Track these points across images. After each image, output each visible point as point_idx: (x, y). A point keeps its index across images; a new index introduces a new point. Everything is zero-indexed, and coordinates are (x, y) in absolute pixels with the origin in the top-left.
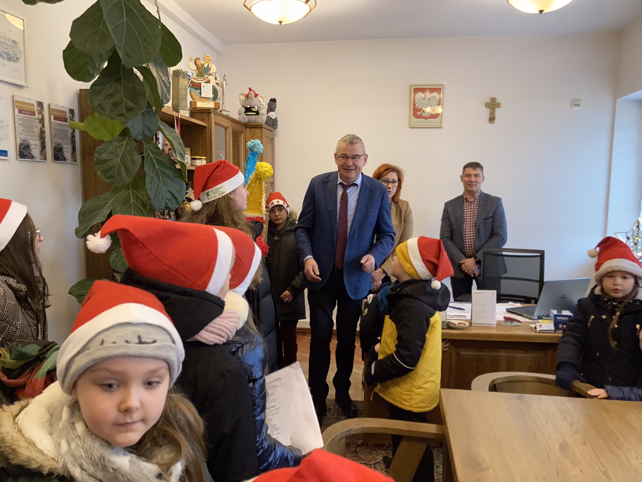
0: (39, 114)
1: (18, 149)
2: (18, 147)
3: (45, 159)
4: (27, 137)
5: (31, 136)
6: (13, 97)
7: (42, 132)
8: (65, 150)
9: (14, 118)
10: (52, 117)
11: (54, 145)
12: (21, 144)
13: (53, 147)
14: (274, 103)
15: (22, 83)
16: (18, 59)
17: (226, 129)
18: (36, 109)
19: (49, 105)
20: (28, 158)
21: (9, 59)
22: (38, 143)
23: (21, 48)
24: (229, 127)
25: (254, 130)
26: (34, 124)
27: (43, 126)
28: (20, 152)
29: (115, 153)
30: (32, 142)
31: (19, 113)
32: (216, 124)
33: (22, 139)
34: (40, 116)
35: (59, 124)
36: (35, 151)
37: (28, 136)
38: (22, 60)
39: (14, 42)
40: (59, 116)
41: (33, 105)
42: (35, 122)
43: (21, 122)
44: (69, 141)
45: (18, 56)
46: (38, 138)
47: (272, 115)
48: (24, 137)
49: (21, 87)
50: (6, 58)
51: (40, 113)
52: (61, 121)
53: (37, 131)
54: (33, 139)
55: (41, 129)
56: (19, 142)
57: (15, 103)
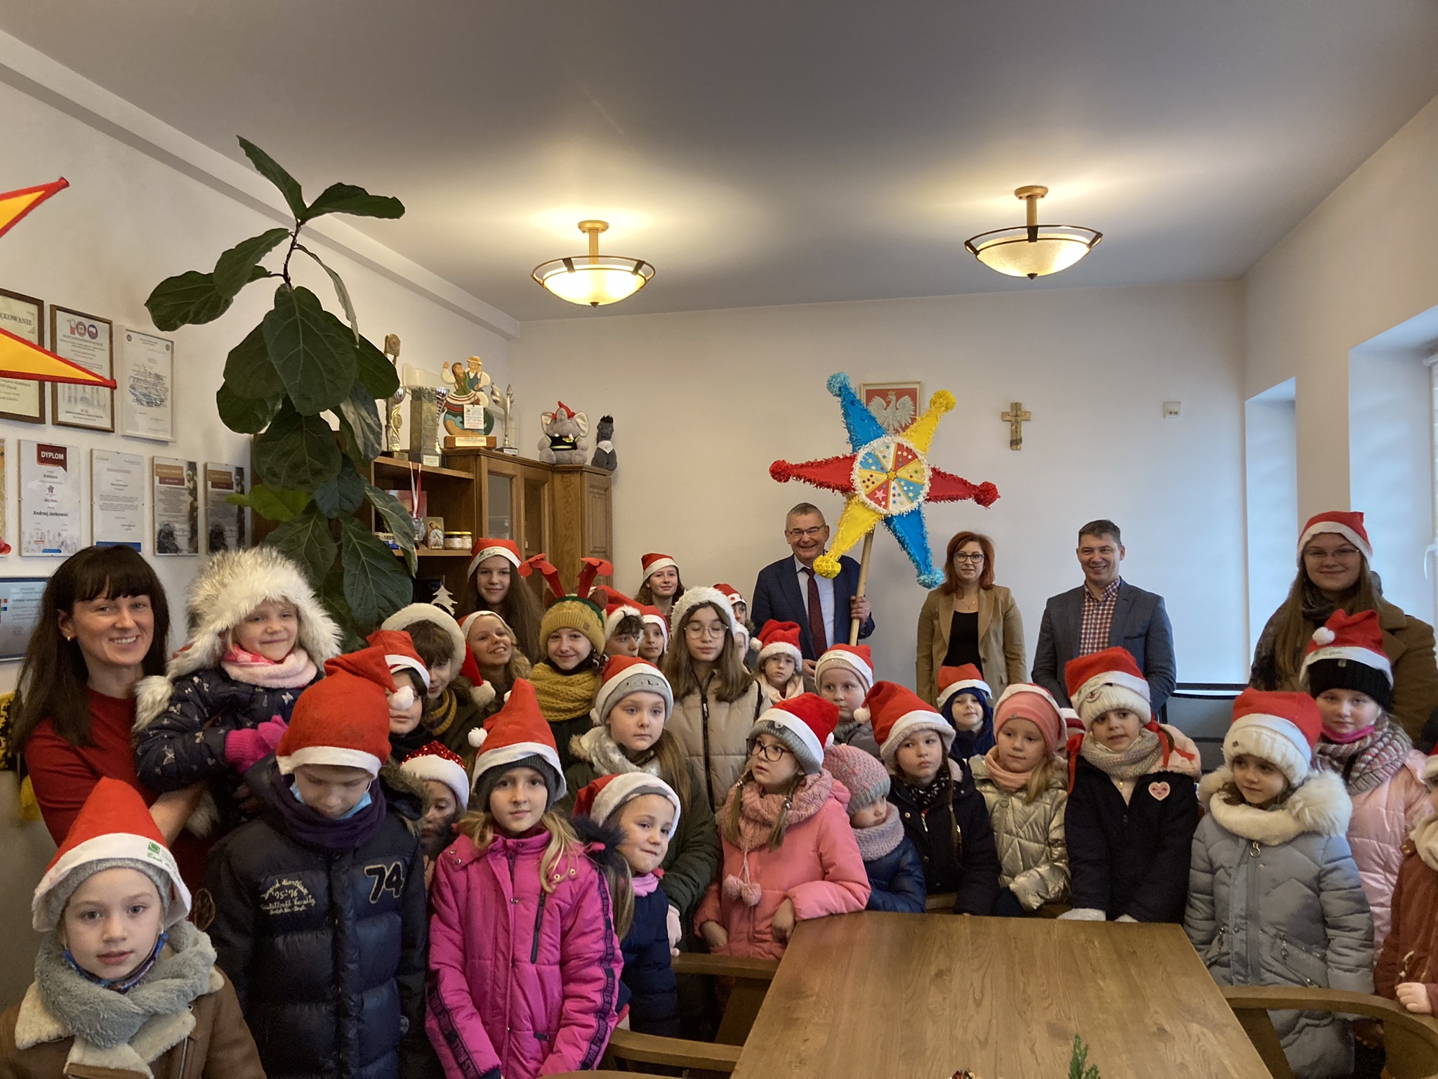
0: (189, 481)
1: (156, 540)
2: (156, 536)
3: (196, 551)
4: (171, 519)
5: (177, 517)
6: (153, 459)
7: (193, 509)
8: (227, 534)
9: (153, 492)
10: (209, 483)
11: (210, 528)
12: (161, 531)
13: (209, 531)
14: (608, 424)
15: (167, 437)
16: (162, 401)
17: (511, 479)
18: (186, 473)
19: (205, 466)
20: (171, 552)
21: (150, 404)
22: (186, 527)
23: (168, 385)
24: (518, 475)
25: (569, 475)
26: (182, 498)
27: (195, 499)
28: (160, 543)
29: (296, 540)
30: (177, 526)
31: (160, 483)
32: (490, 472)
33: (163, 522)
34: (191, 485)
35: (219, 494)
36: (182, 541)
37: (173, 516)
38: (168, 403)
39: (158, 377)
40: (220, 481)
41: (181, 468)
42: (183, 495)
43: (163, 497)
44: (234, 519)
45: (163, 397)
46: (186, 519)
47: (606, 446)
48: (165, 519)
49: (164, 443)
50: (145, 403)
51: (192, 479)
52: (223, 488)
53: (186, 508)
54: (177, 522)
55: (192, 504)
56: (157, 528)
57: (155, 468)
